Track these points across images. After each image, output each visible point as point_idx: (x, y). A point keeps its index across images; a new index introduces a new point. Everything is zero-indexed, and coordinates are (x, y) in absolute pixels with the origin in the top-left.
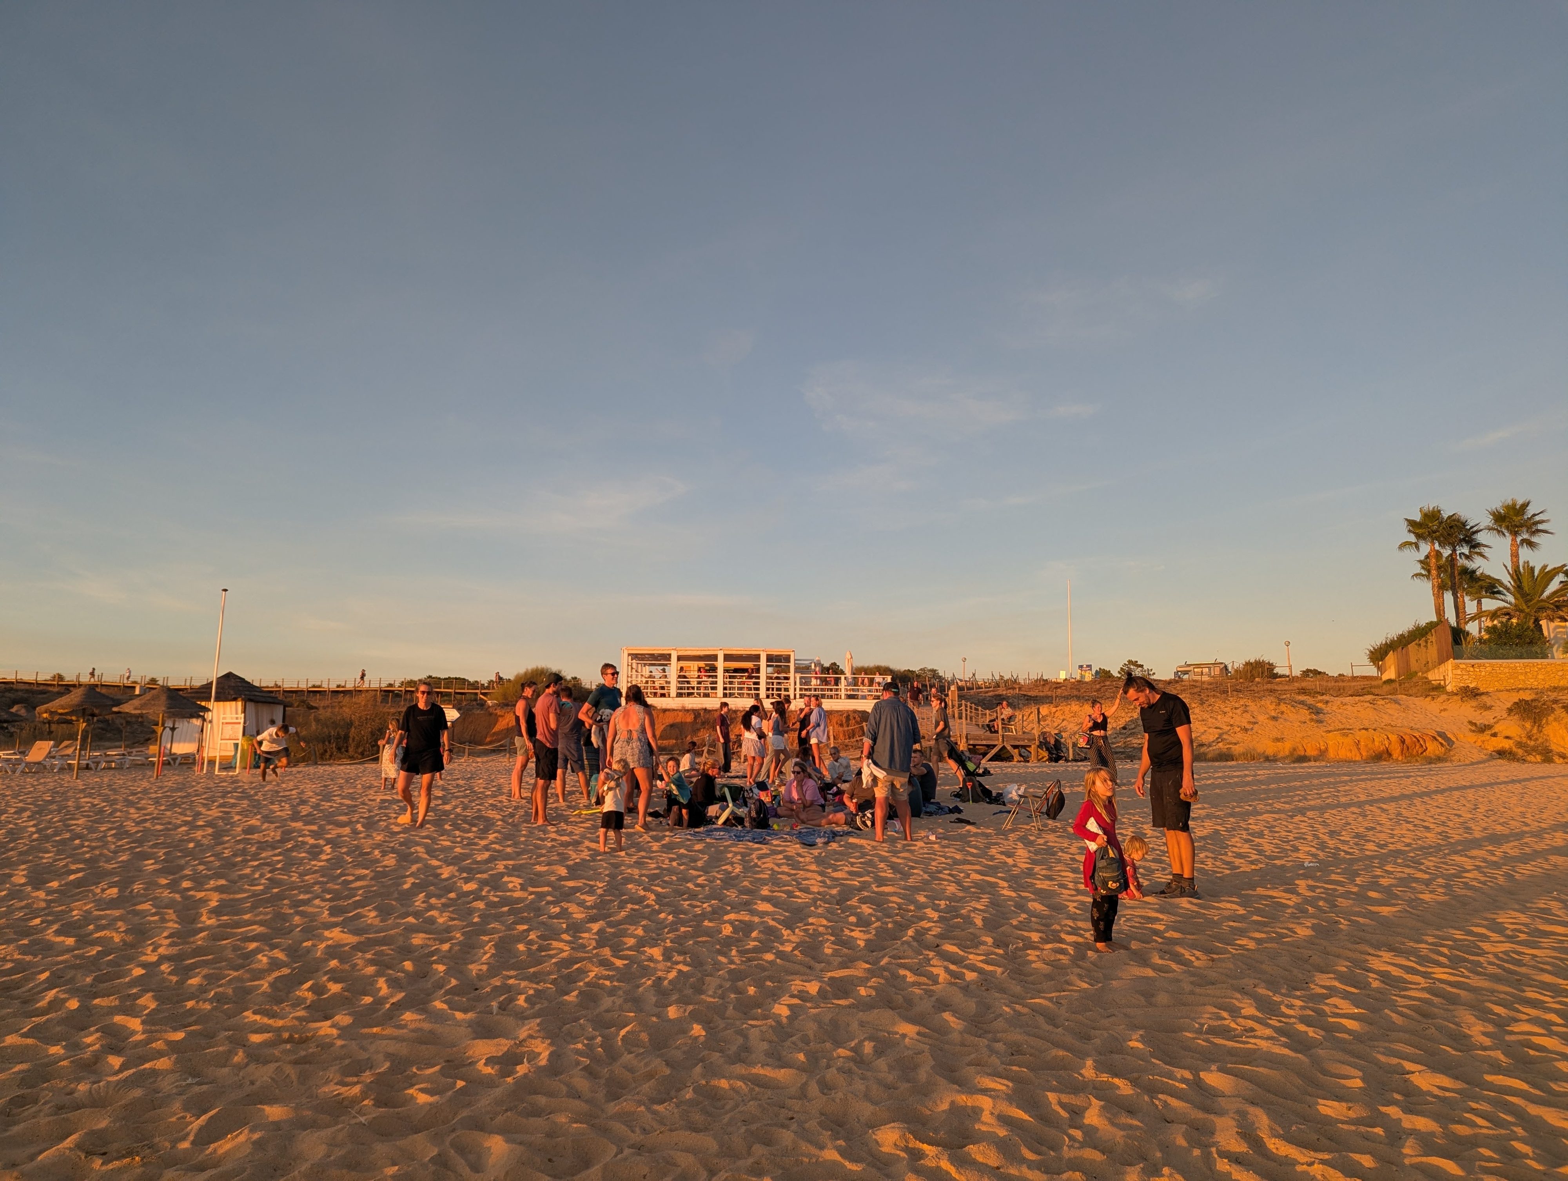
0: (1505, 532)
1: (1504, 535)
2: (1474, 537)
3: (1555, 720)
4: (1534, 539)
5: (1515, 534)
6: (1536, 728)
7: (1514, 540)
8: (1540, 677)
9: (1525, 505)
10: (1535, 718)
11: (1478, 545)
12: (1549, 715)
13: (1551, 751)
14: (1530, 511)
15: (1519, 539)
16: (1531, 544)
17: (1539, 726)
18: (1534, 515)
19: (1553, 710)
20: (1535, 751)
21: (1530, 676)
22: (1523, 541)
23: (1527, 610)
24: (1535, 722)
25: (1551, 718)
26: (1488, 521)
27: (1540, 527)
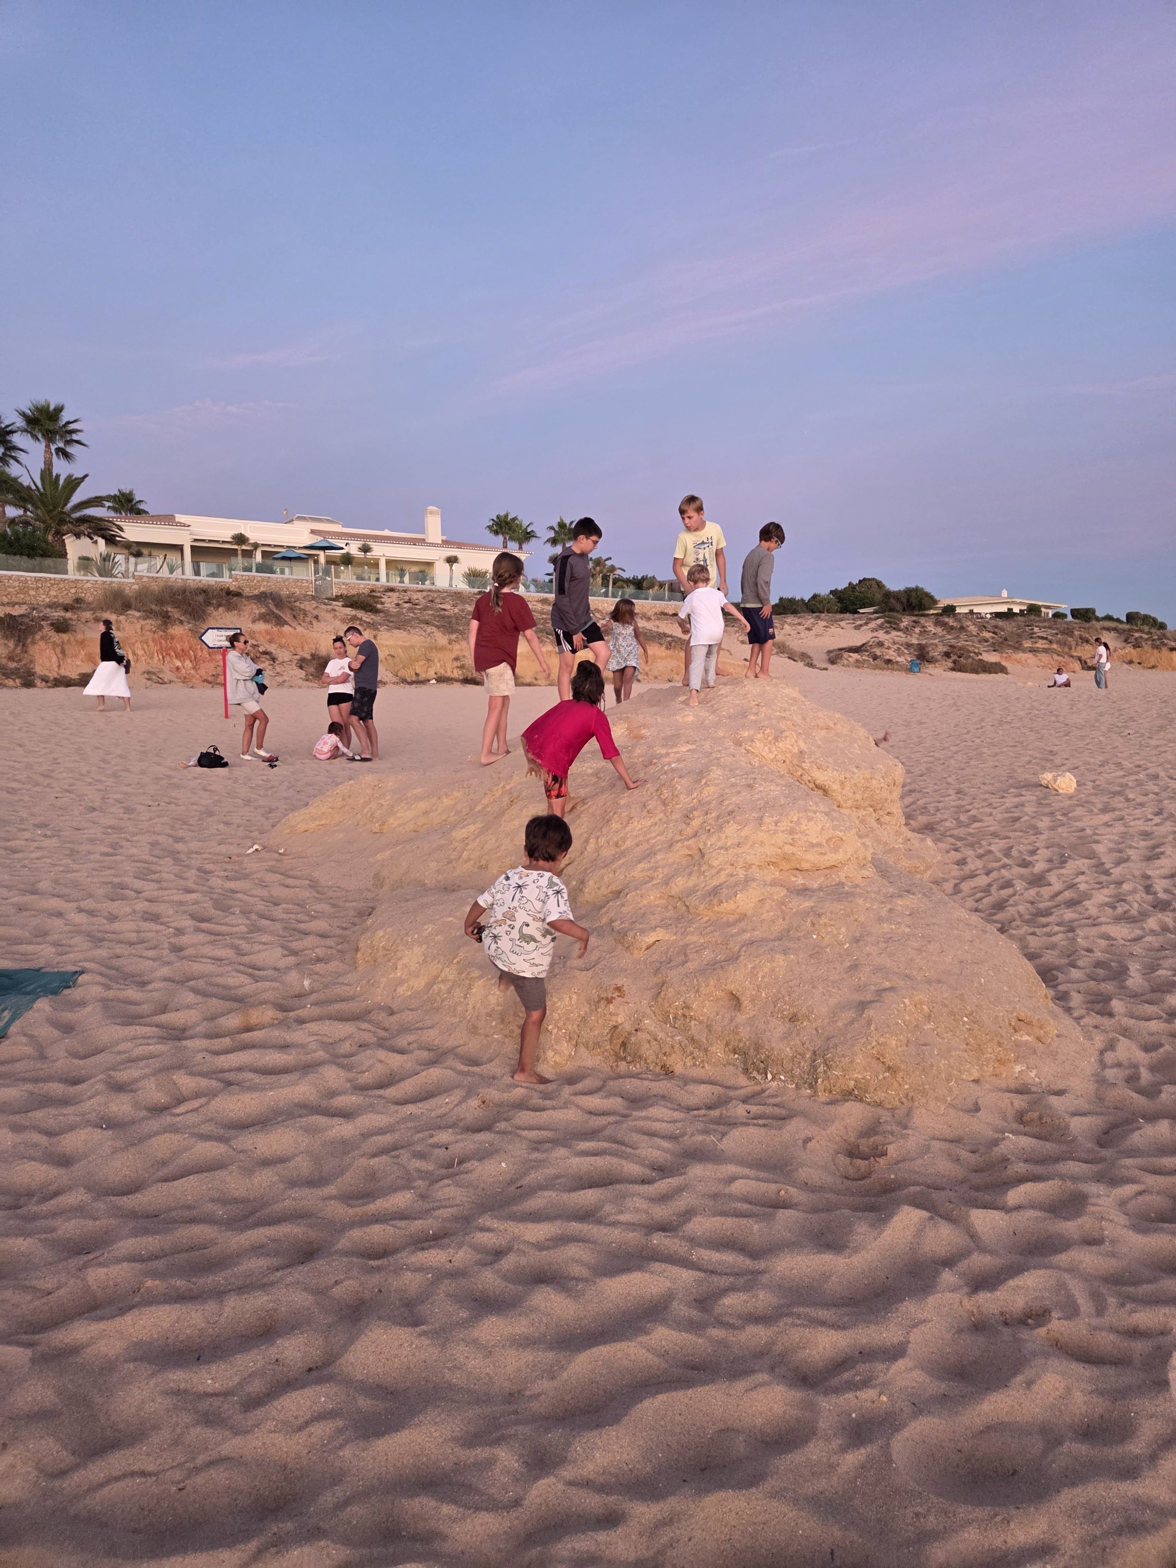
0: (40, 436)
1: (39, 440)
2: (8, 438)
3: (42, 638)
4: (69, 449)
5: (50, 440)
6: (19, 648)
7: (48, 446)
8: (53, 593)
9: (59, 410)
10: (20, 637)
11: (15, 448)
12: (36, 633)
13: (33, 674)
14: (65, 417)
15: (53, 447)
16: (67, 455)
17: (23, 645)
18: (69, 423)
19: (41, 628)
20: (16, 674)
21: (42, 592)
22: (58, 450)
23: (50, 521)
24: (19, 641)
25: (38, 637)
26: (20, 422)
27: (75, 437)
